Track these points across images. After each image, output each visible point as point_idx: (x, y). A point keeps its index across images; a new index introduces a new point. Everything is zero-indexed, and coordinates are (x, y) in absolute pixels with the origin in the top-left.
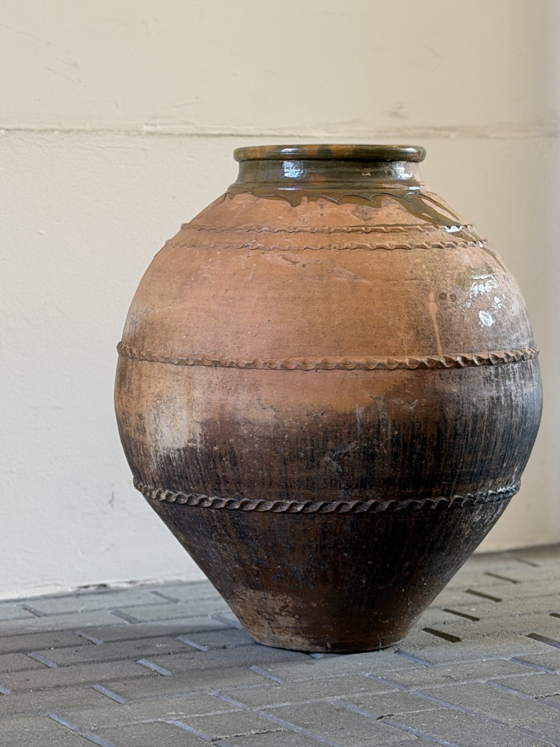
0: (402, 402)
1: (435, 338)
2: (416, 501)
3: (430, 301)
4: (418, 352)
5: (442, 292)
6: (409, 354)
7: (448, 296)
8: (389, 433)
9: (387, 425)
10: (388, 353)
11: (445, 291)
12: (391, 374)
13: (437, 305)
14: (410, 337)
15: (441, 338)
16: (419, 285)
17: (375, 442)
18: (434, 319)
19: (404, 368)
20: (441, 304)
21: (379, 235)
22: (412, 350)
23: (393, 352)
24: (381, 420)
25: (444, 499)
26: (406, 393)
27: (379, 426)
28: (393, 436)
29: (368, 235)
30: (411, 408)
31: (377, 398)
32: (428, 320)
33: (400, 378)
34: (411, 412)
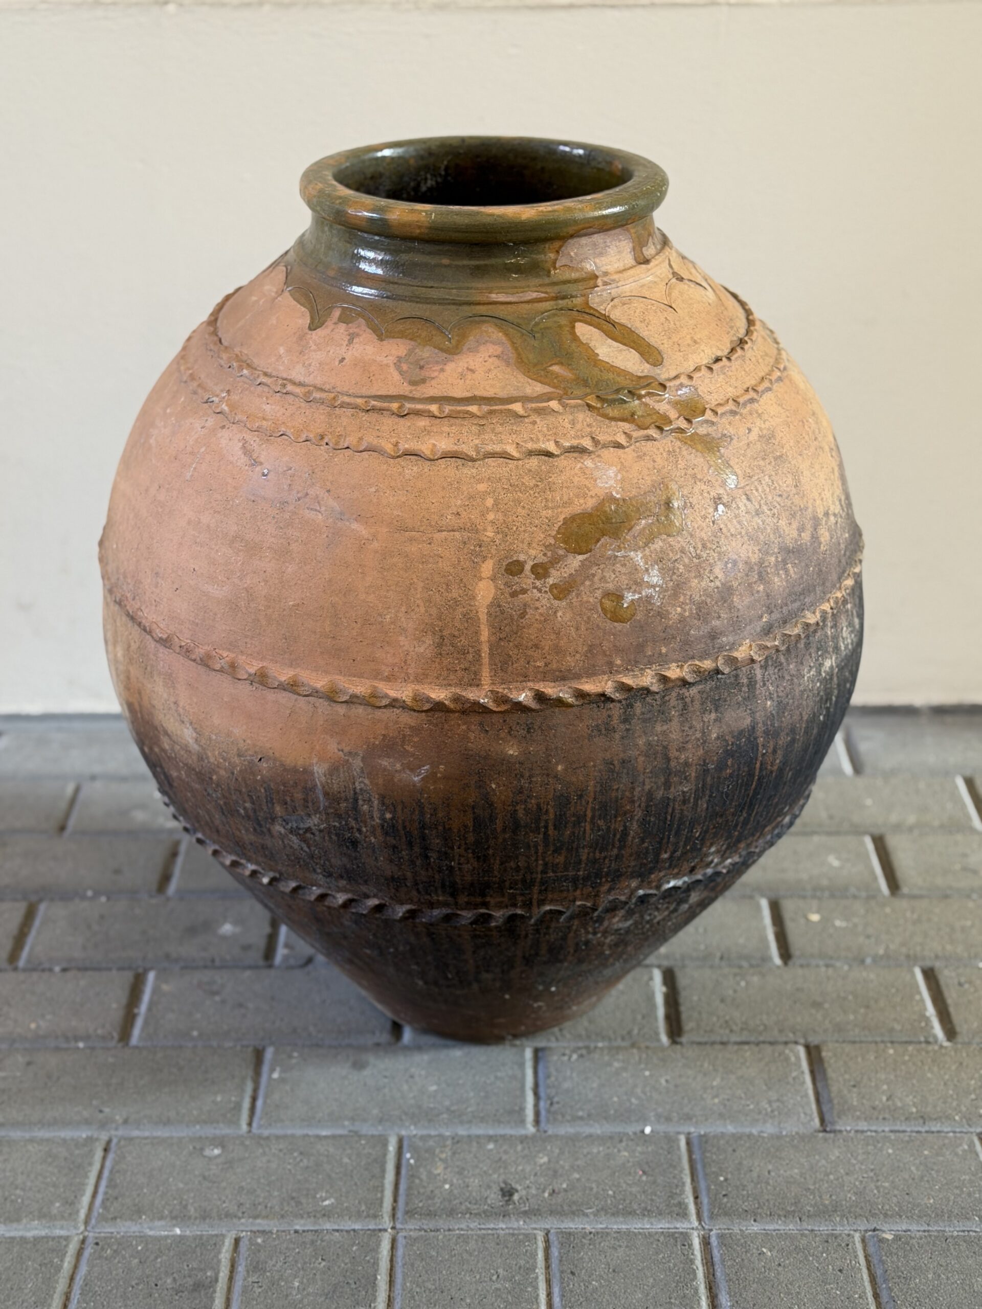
0: (398, 766)
1: (478, 653)
2: (459, 912)
3: (481, 579)
4: (437, 678)
5: (515, 559)
6: (418, 680)
7: (528, 567)
8: (376, 814)
9: (370, 800)
10: (377, 675)
11: (522, 557)
12: (379, 713)
13: (496, 587)
14: (425, 648)
15: (491, 655)
16: (465, 543)
17: (353, 823)
18: (483, 617)
19: (403, 708)
20: (506, 584)
21: (423, 422)
22: (424, 674)
23: (386, 674)
24: (358, 791)
25: (519, 912)
26: (407, 751)
27: (356, 800)
28: (383, 819)
29: (402, 420)
30: (416, 779)
31: (350, 753)
32: (470, 619)
33: (396, 723)
34: (414, 786)
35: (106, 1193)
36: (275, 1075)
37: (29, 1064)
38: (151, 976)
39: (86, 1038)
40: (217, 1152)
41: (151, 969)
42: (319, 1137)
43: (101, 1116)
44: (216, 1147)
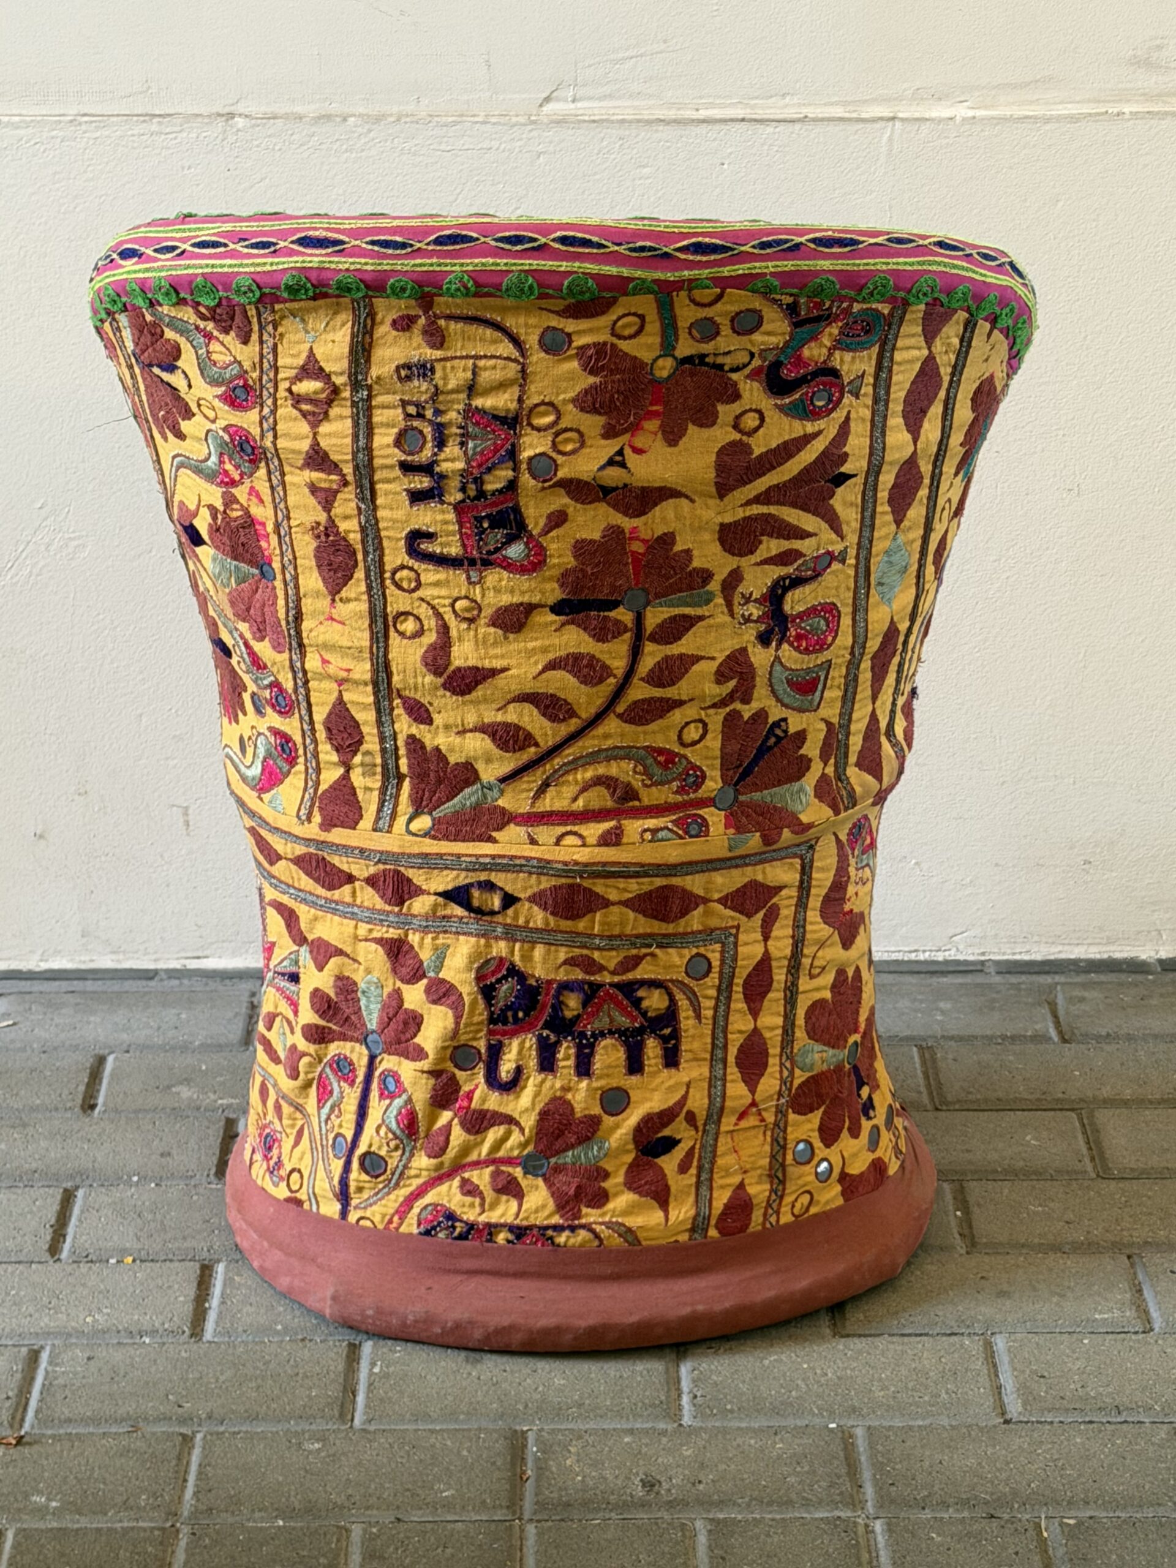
35: (196, 1486)
36: (376, 1370)
37: (89, 1359)
38: (220, 1268)
39: (153, 1332)
40: (317, 1446)
41: (219, 1261)
42: (432, 1431)
43: (180, 1410)
44: (318, 1441)
